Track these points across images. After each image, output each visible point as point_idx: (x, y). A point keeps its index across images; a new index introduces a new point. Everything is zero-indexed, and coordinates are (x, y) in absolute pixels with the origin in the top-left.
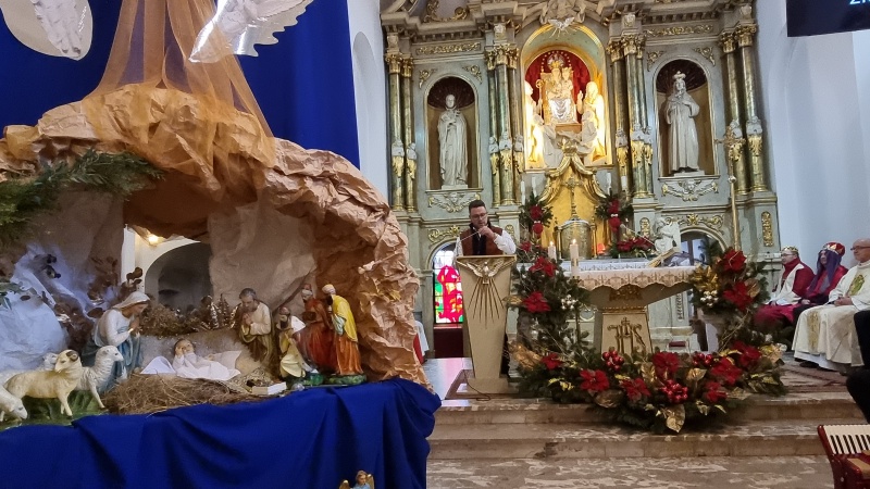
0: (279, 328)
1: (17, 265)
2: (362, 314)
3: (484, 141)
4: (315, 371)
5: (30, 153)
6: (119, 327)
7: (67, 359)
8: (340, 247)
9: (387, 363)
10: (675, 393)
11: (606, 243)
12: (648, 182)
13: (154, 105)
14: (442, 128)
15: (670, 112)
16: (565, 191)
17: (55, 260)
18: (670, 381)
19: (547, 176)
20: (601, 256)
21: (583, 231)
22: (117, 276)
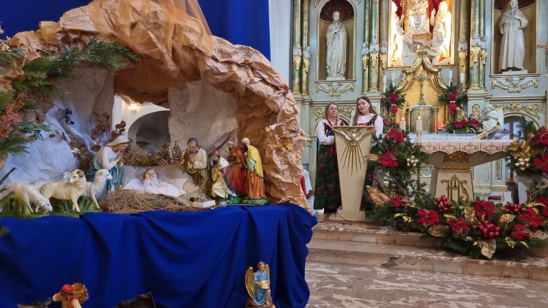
0: (212, 164)
1: (47, 114)
2: (267, 159)
3: (359, 46)
4: (235, 195)
5: (55, 39)
6: (110, 158)
7: (77, 175)
8: (255, 113)
9: (282, 192)
10: (489, 230)
11: (444, 122)
12: (481, 78)
13: (134, 10)
14: (329, 36)
15: (503, 25)
16: (416, 83)
17: (71, 113)
18: (486, 222)
19: (404, 72)
20: (440, 131)
21: (428, 113)
22: (109, 126)
